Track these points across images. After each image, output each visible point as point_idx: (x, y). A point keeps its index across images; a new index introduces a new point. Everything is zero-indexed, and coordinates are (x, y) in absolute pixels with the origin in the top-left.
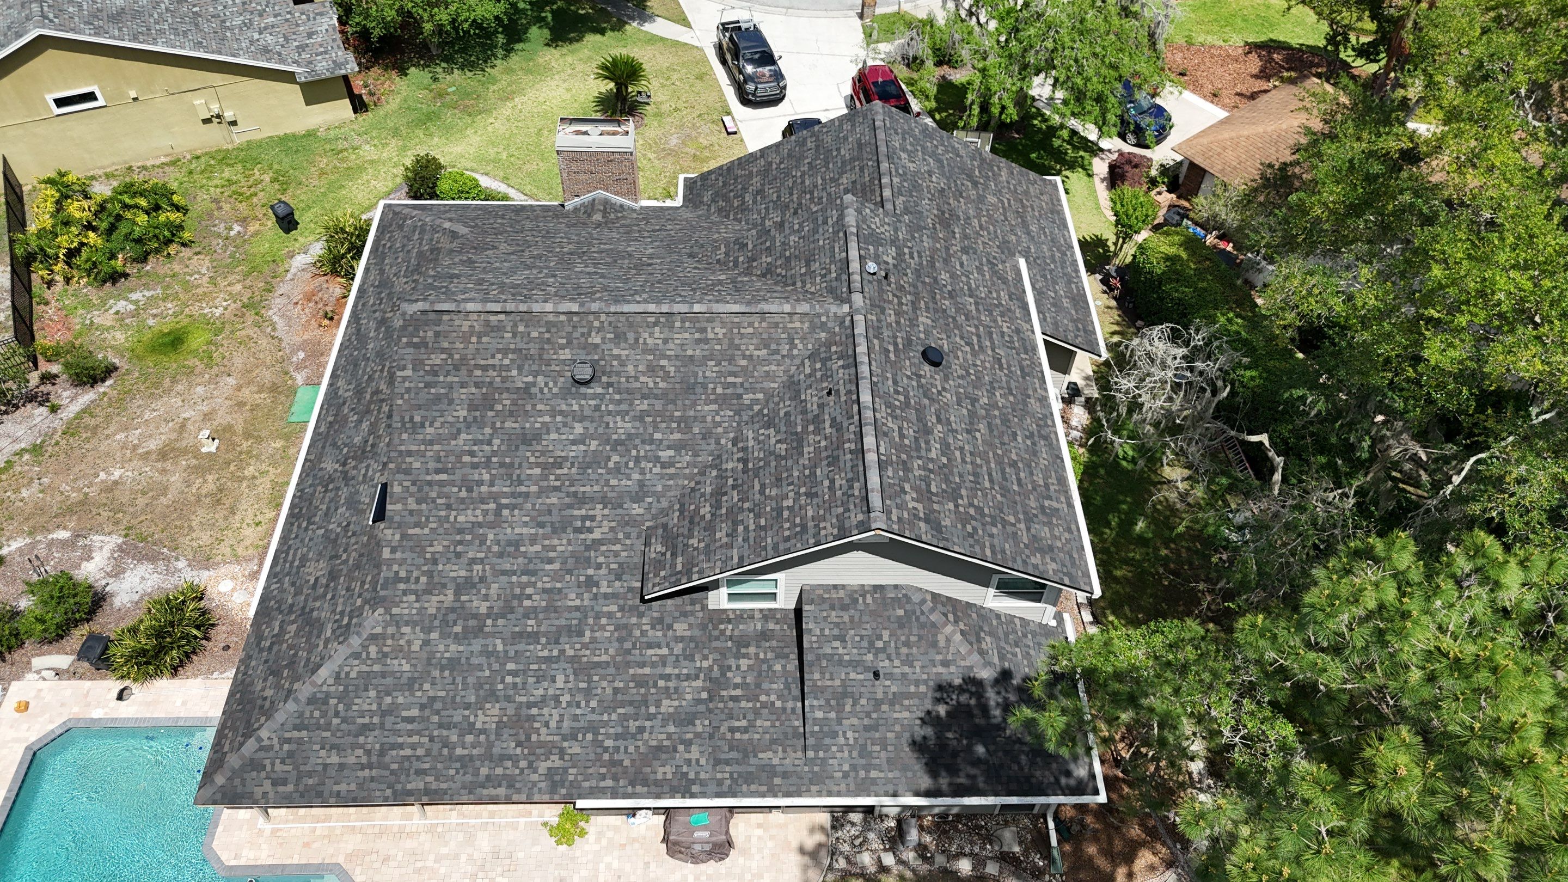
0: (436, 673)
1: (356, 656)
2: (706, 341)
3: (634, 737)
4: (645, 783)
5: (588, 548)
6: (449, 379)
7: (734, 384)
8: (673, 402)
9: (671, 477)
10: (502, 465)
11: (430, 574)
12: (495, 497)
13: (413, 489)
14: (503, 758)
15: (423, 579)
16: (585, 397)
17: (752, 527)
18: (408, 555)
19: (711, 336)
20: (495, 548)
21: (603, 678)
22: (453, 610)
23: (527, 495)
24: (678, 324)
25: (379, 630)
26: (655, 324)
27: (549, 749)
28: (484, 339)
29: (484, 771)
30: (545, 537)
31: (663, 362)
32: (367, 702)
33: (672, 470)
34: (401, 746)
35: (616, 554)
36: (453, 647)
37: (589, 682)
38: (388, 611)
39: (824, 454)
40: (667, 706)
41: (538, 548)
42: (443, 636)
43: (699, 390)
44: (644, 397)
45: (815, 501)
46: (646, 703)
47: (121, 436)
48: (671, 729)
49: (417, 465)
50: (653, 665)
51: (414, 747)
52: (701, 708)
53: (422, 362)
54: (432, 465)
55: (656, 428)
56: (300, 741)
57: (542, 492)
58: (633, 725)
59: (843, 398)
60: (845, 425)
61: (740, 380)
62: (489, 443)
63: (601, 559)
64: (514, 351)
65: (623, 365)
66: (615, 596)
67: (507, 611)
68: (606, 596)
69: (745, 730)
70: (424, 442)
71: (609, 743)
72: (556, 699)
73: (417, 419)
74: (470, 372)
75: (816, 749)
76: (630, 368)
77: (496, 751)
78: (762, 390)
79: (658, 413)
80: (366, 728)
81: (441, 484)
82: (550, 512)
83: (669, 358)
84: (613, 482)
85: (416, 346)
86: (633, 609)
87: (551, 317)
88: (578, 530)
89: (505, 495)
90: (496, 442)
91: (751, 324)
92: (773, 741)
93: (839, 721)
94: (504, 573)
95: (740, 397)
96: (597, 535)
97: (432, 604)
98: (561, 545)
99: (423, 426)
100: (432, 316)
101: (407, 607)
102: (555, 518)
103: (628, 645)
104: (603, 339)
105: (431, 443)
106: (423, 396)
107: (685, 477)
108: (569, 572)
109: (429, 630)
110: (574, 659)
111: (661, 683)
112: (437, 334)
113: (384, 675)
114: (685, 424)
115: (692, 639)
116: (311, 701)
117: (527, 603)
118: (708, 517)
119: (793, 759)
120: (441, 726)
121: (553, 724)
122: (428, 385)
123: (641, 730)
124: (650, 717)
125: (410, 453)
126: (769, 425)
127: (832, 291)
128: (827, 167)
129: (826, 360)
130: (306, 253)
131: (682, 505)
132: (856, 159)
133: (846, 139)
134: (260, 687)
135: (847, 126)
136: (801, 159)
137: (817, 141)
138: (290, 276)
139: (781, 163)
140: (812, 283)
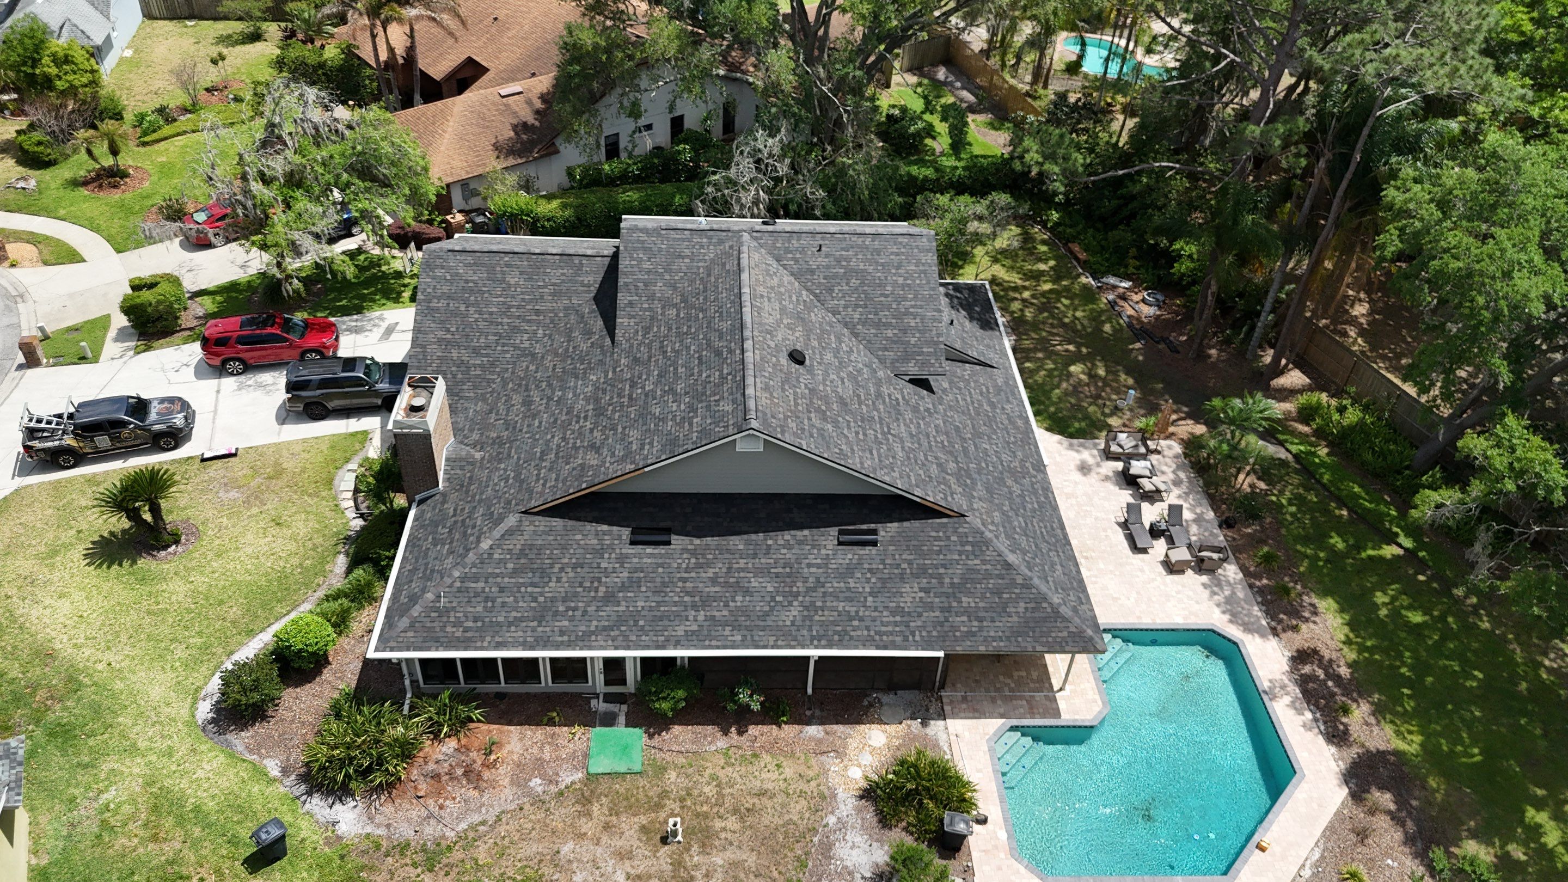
0: (996, 501)
1: (997, 537)
2: (769, 298)
3: (1006, 428)
5: (908, 404)
6: (806, 424)
7: (797, 300)
8: (811, 329)
9: (858, 351)
10: (862, 421)
11: (939, 482)
12: (884, 433)
13: (886, 470)
14: (1034, 489)
15: (943, 487)
16: (811, 365)
19: (765, 294)
20: (916, 445)
21: (980, 428)
22: (958, 479)
23: (880, 418)
24: (758, 304)
25: (978, 520)
26: (759, 314)
27: (1023, 466)
28: (775, 395)
29: (1043, 499)
30: (905, 420)
31: (785, 322)
32: (1022, 541)
33: (855, 349)
34: (1042, 533)
35: (909, 393)
36: (980, 488)
37: (983, 434)
39: (869, 257)
40: (987, 408)
41: (912, 426)
42: (974, 490)
43: (802, 315)
44: (809, 340)
45: (904, 264)
46: (988, 416)
48: (998, 411)
49: (869, 463)
50: (967, 404)
51: (1040, 527)
53: (794, 433)
54: (868, 455)
55: (829, 344)
56: (1054, 583)
57: (877, 411)
58: (1001, 426)
59: (827, 242)
60: (849, 243)
61: (794, 296)
62: (849, 422)
63: (914, 401)
64: (783, 385)
65: (788, 339)
66: (933, 403)
67: (953, 455)
68: (935, 408)
70: (853, 453)
71: (1012, 439)
72: (997, 452)
74: (801, 412)
76: (790, 337)
77: (1030, 489)
78: (800, 290)
79: (819, 339)
80: (1038, 548)
81: (880, 455)
82: (889, 412)
83: (781, 318)
84: (866, 376)
85: (783, 431)
86: (939, 399)
87: (757, 357)
88: (898, 405)
89: (882, 428)
90: (848, 418)
91: (757, 275)
94: (930, 447)
95: (805, 300)
97: (957, 488)
98: (908, 415)
99: (841, 451)
100: (759, 415)
102: (892, 411)
103: (960, 410)
104: (771, 340)
105: (852, 450)
106: (820, 441)
107: (858, 345)
108: (924, 418)
109: (973, 495)
110: (973, 435)
111: (975, 405)
112: (773, 417)
113: (1004, 527)
116: (1030, 570)
117: (946, 444)
118: (895, 331)
120: (1025, 510)
121: (1010, 459)
122: (812, 436)
125: (861, 463)
126: (830, 290)
127: (721, 242)
128: (484, 292)
129: (787, 251)
130: (335, 823)
131: (880, 349)
132: (491, 270)
133: (457, 275)
134: (1015, 619)
135: (439, 273)
136: (455, 313)
137: (439, 298)
138: (381, 832)
139: (448, 330)
140: (705, 255)
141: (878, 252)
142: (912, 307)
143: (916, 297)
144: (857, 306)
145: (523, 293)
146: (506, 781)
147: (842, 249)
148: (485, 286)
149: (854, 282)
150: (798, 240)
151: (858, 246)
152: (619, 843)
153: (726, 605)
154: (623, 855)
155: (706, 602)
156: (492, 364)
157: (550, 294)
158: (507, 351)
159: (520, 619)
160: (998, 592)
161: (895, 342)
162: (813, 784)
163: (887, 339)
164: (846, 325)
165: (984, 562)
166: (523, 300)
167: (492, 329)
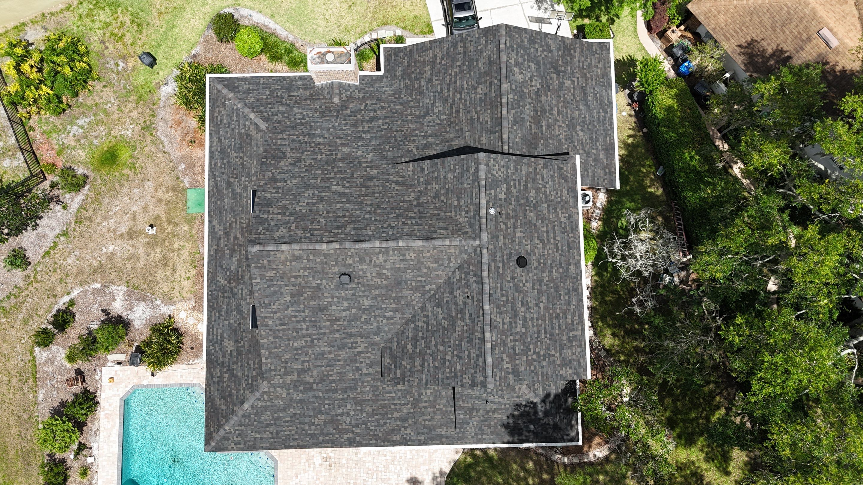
0: (295, 405)
1: (259, 399)
2: (406, 260)
3: (382, 426)
4: (389, 441)
5: (355, 355)
6: (279, 283)
7: (421, 281)
8: (391, 290)
9: (392, 324)
10: (311, 321)
11: (285, 368)
12: (310, 335)
13: (271, 333)
14: (328, 434)
15: (283, 370)
16: (347, 289)
17: (432, 365)
18: (273, 360)
19: (408, 257)
20: (313, 356)
21: (367, 405)
22: (298, 381)
23: (324, 334)
24: (391, 252)
25: (266, 390)
26: (380, 253)
27: (347, 431)
28: (294, 263)
29: (321, 438)
30: (335, 351)
31: (385, 271)
32: (267, 416)
33: (392, 321)
34: (285, 431)
35: (369, 357)
36: (300, 395)
37: (362, 406)
38: (269, 382)
39: (466, 335)
40: (396, 415)
41: (332, 356)
42: (295, 391)
43: (403, 284)
44: (376, 288)
45: (461, 361)
46: (387, 414)
47: (105, 224)
48: (398, 423)
49: (270, 322)
50: (389, 400)
51: (290, 431)
52: (411, 415)
53: (264, 275)
54: (278, 322)
55: (383, 302)
56: (242, 430)
57: (331, 332)
58: (382, 422)
59: (475, 303)
60: (476, 320)
61: (423, 279)
62: (303, 312)
63: (362, 360)
64: (309, 269)
65: (364, 273)
66: (369, 374)
67: (322, 381)
68: (366, 374)
69: (430, 420)
70: (272, 312)
71: (372, 428)
72: (348, 414)
73: (267, 302)
74: (289, 280)
75: (460, 428)
76: (368, 275)
77: (325, 431)
78: (435, 284)
79: (384, 296)
80: (268, 425)
81: (284, 330)
82: (336, 341)
83: (387, 269)
84: (365, 327)
85: (260, 268)
86: (378, 379)
87: (326, 251)
88: (349, 348)
89: (314, 334)
90: (307, 311)
91: (428, 251)
92: (442, 425)
93: (471, 419)
94: (318, 366)
95: (424, 287)
96: (359, 350)
97: (288, 379)
98: (343, 354)
99: (270, 305)
100: (265, 253)
101: (277, 380)
102: (339, 343)
103: (377, 393)
104: (354, 261)
105: (275, 312)
106: (268, 292)
107: (399, 324)
108: (348, 365)
109: (289, 389)
110: (354, 399)
111: (393, 407)
112: (269, 262)
113: (272, 406)
114: (397, 300)
115: (405, 390)
116: (243, 416)
117: (330, 378)
118: (411, 351)
119: (451, 431)
120: (300, 423)
121: (348, 422)
122: (269, 286)
123: (386, 423)
124: (389, 419)
125: (266, 318)
126: (438, 305)
127: (471, 225)
128: (470, 74)
129: (467, 274)
130: (167, 84)
131: (398, 339)
132: (487, 74)
133: (482, 52)
134: (218, 403)
135: (483, 41)
136: (454, 60)
137: (464, 47)
138: (162, 104)
139: (442, 59)
140: (461, 215)
141: (470, 341)
142: (429, 365)
143: (437, 368)
144: (428, 325)
145: (471, 99)
146: (183, 153)
147: (470, 315)
148: (475, 72)
149: (445, 323)
150: (476, 282)
151: (474, 327)
152: (151, 207)
153: (226, 245)
154: (145, 209)
155: (227, 234)
156: (421, 93)
157: (471, 117)
158: (430, 100)
159: (221, 143)
160: (230, 395)
161: (403, 351)
162: (178, 294)
163: (405, 345)
164: (414, 316)
165: (244, 389)
166: (466, 101)
167: (445, 86)
